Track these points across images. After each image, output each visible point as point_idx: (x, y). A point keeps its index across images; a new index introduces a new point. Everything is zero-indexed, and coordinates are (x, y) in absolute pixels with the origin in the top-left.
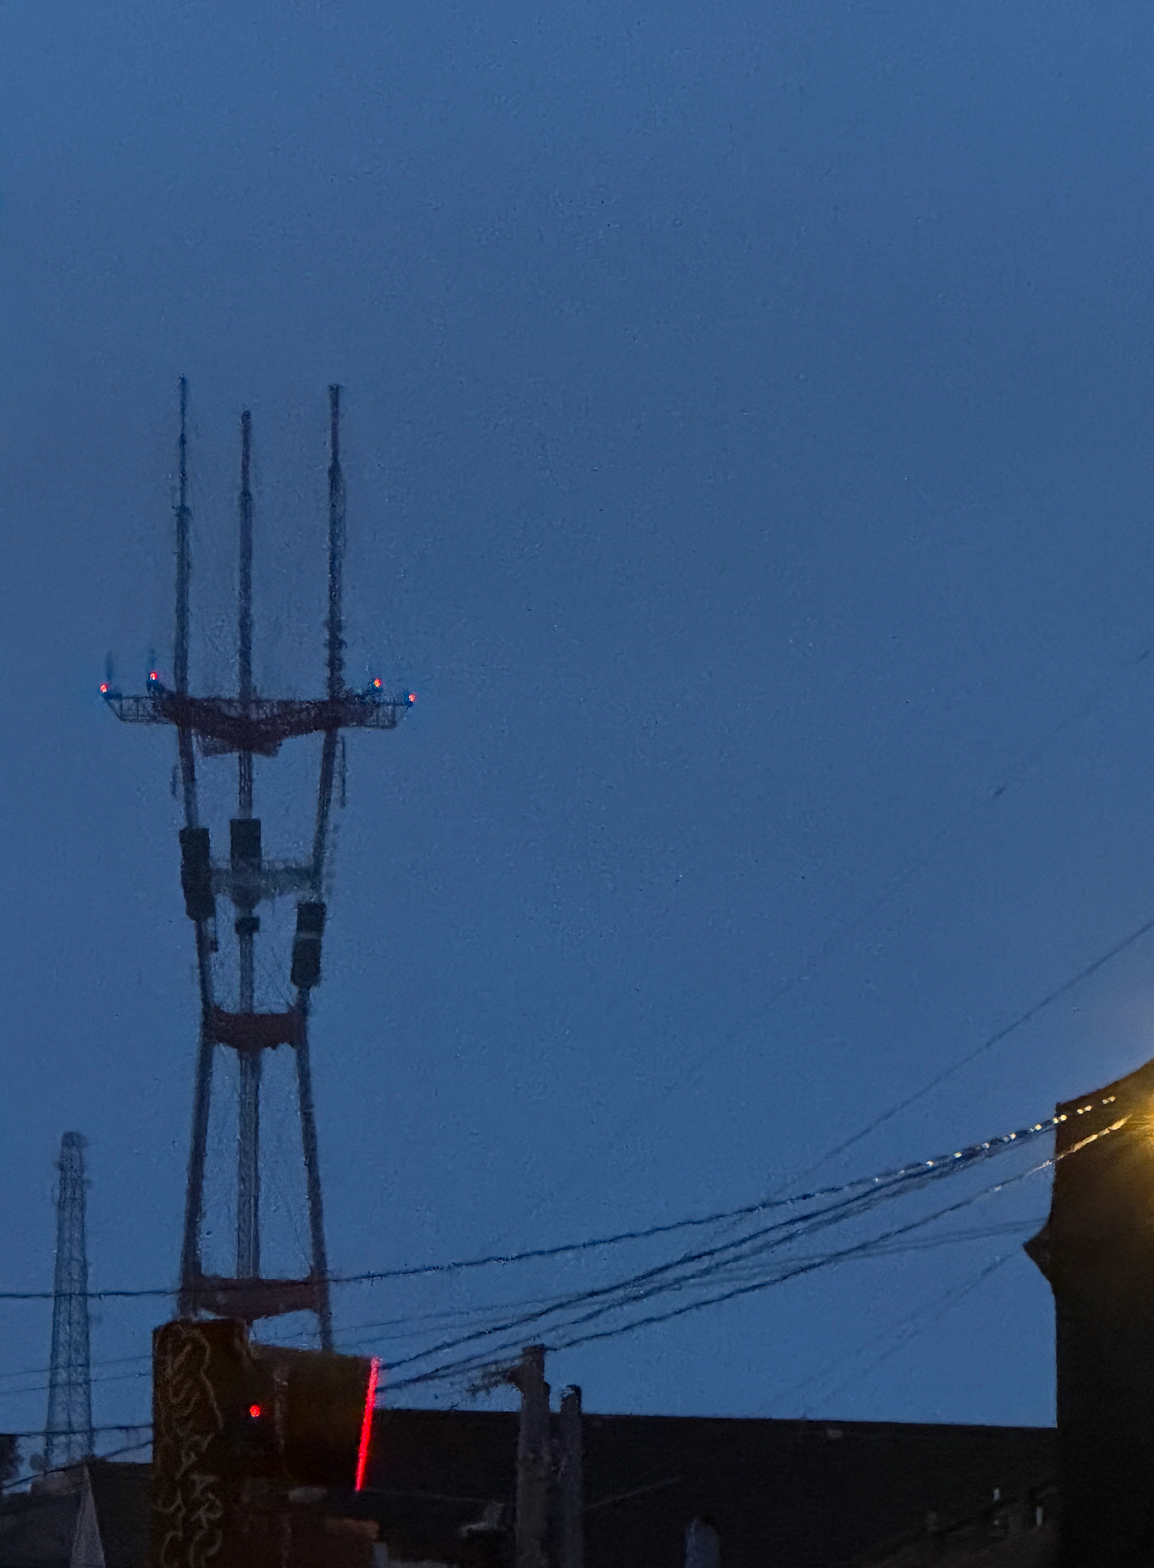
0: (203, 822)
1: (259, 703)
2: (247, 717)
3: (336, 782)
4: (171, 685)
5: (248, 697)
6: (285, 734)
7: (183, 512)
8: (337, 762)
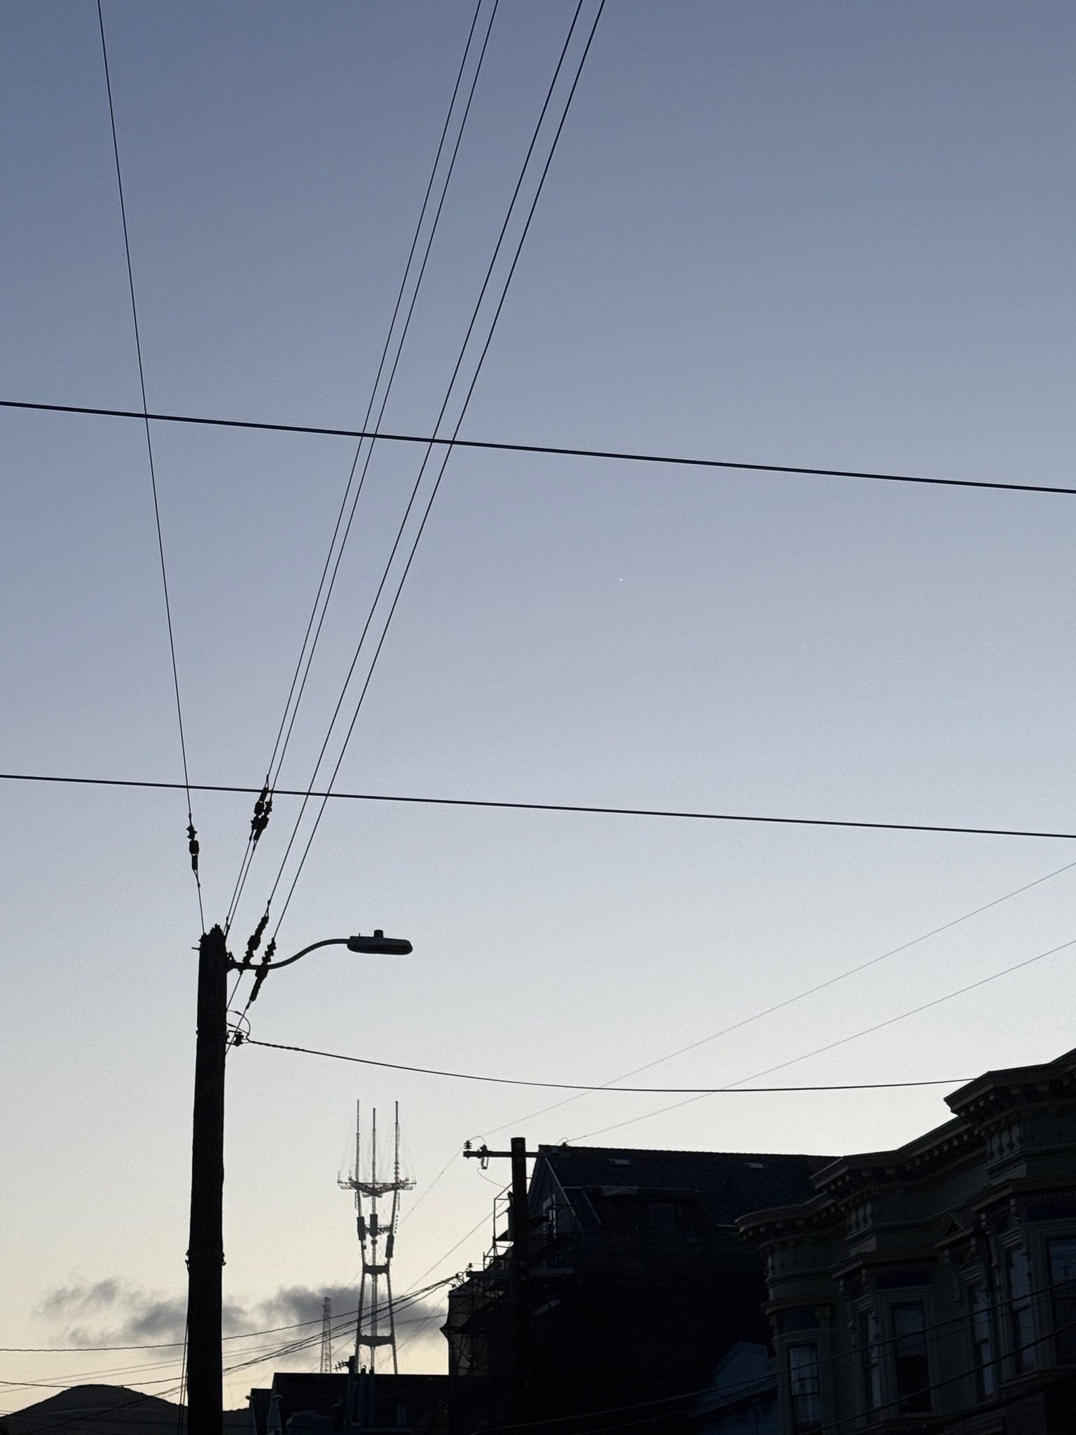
0: (363, 1215)
1: (377, 1183)
2: (374, 1187)
3: (397, 1204)
4: (354, 1179)
5: (374, 1182)
6: (384, 1192)
7: (358, 1134)
8: (397, 1199)
